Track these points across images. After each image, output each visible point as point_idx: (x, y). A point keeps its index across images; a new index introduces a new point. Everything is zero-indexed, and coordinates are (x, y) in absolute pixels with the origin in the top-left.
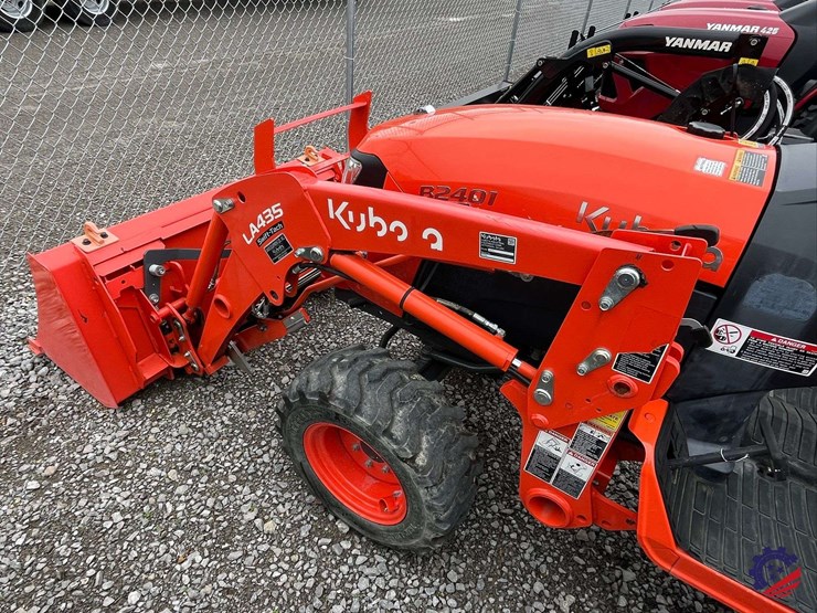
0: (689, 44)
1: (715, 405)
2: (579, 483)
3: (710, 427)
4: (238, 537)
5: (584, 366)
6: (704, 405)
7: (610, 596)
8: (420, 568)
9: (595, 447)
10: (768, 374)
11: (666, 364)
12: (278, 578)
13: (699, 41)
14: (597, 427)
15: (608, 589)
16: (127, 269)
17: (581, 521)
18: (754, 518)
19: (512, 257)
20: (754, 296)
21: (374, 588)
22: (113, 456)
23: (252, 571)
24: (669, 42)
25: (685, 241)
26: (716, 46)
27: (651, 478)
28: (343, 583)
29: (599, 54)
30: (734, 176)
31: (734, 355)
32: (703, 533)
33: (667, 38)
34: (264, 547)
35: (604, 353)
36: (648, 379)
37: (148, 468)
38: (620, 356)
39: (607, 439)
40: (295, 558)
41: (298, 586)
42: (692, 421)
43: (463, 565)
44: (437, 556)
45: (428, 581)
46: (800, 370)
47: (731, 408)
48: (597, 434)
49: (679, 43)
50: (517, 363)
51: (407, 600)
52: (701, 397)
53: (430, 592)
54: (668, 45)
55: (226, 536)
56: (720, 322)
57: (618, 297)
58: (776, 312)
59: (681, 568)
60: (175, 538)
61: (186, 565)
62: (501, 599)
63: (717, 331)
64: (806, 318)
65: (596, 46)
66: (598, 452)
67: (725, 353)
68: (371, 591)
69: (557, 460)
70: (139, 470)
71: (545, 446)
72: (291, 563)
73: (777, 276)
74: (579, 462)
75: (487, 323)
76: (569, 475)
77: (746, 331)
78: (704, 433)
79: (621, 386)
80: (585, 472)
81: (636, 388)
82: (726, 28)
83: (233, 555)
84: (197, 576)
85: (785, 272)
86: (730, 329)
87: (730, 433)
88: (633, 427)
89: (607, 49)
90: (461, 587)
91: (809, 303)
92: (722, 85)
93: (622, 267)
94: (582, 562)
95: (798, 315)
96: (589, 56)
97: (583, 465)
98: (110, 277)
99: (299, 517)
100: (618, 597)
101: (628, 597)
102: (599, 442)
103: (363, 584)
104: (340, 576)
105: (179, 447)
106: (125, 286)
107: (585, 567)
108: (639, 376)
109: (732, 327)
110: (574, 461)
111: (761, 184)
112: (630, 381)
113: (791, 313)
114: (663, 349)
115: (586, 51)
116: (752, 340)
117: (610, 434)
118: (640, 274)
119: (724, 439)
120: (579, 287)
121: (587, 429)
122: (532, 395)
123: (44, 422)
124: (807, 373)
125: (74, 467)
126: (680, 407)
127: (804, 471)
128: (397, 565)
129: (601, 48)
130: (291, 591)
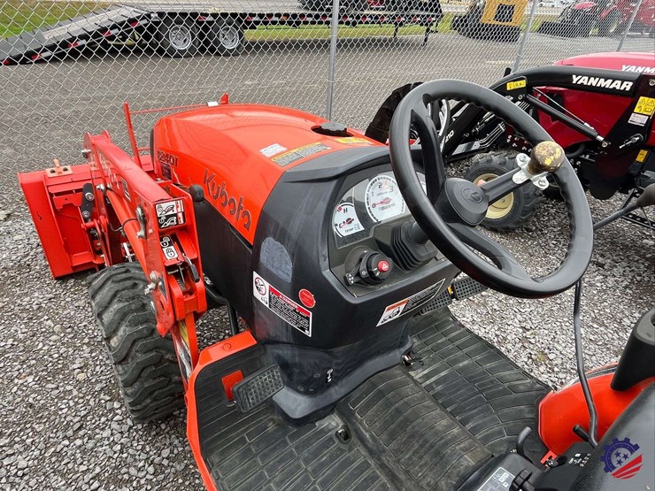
0: (593, 82)
4: (61, 376)
8: (150, 438)
12: (62, 409)
13: (602, 80)
16: (71, 192)
19: (129, 197)
20: (264, 255)
21: (112, 439)
22: (35, 307)
23: (52, 399)
24: (575, 79)
26: (617, 85)
28: (96, 428)
29: (516, 87)
30: (277, 158)
31: (268, 306)
33: (574, 76)
34: (68, 388)
37: (47, 320)
40: (81, 401)
41: (68, 418)
43: (180, 449)
44: (167, 436)
45: (148, 449)
49: (584, 81)
51: (125, 455)
53: (143, 456)
54: (574, 82)
55: (54, 374)
56: (255, 275)
58: (275, 272)
60: (28, 364)
61: (21, 382)
62: (187, 483)
63: (256, 282)
65: (514, 81)
68: (108, 440)
70: (42, 320)
72: (77, 403)
77: (267, 286)
82: (639, 70)
83: (50, 386)
84: (21, 390)
85: (274, 236)
86: (261, 282)
89: (523, 84)
90: (165, 462)
91: (288, 267)
95: (285, 276)
96: (508, 89)
98: (57, 194)
99: (104, 377)
103: (107, 433)
104: (97, 423)
105: (72, 313)
106: (67, 202)
109: (260, 280)
111: (284, 166)
113: (282, 273)
115: (506, 84)
116: (271, 294)
123: (18, 278)
125: (13, 307)
127: (371, 442)
128: (137, 431)
129: (519, 82)
130: (62, 420)
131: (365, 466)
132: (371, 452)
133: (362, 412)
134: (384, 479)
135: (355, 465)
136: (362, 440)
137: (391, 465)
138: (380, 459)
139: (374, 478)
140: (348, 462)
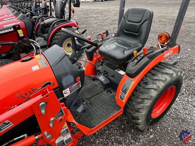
1: (75, 102)
2: (70, 139)
3: (77, 105)
5: (51, 125)
6: (73, 103)
7: (90, 142)
9: (66, 131)
10: (77, 91)
11: (64, 109)
14: (64, 128)
15: (89, 141)
17: (76, 142)
18: (94, 110)
19: (11, 124)
20: (64, 84)
25: (46, 88)
26: (9, 30)
27: (79, 125)
30: (42, 67)
31: (70, 94)
32: (92, 122)
35: (52, 119)
36: (64, 114)
38: (55, 116)
39: (67, 128)
42: (74, 107)
46: (79, 87)
47: (77, 100)
48: (65, 129)
50: (37, 137)
52: (72, 103)
56: (63, 91)
57: (45, 109)
58: (69, 83)
59: (95, 130)
63: (64, 93)
64: (73, 80)
66: (68, 131)
67: (69, 95)
69: (63, 141)
71: (58, 142)
73: (64, 78)
74: (67, 136)
75: (20, 137)
76: (67, 140)
77: (68, 89)
78: (77, 107)
79: (61, 120)
80: (69, 136)
81: (63, 117)
82: (8, 25)
85: (65, 77)
86: (66, 91)
87: (80, 103)
88: (68, 121)
91: (72, 78)
92: (21, 46)
93: (39, 104)
94: (82, 143)
95: (72, 81)
97: (68, 136)
100: (91, 140)
101: (92, 138)
102: (66, 130)
107: (83, 143)
108: (62, 116)
109: (66, 90)
110: (66, 137)
111: (47, 65)
112: (61, 118)
113: (71, 81)
114: (61, 108)
116: (70, 89)
117: (66, 127)
118: (44, 102)
119: (80, 104)
120: (35, 114)
121: (62, 131)
122: (47, 139)
124: (80, 86)
126: (71, 107)
127: (91, 96)
131: (95, 98)
132: (93, 97)
133: (85, 96)
134: (97, 96)
135: (95, 100)
136: (91, 98)
137: (96, 93)
138: (94, 95)
139: (97, 97)
140: (94, 101)
